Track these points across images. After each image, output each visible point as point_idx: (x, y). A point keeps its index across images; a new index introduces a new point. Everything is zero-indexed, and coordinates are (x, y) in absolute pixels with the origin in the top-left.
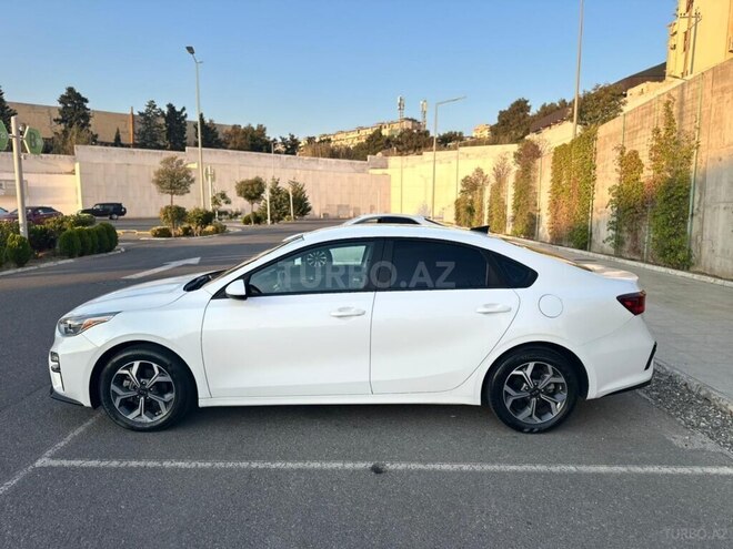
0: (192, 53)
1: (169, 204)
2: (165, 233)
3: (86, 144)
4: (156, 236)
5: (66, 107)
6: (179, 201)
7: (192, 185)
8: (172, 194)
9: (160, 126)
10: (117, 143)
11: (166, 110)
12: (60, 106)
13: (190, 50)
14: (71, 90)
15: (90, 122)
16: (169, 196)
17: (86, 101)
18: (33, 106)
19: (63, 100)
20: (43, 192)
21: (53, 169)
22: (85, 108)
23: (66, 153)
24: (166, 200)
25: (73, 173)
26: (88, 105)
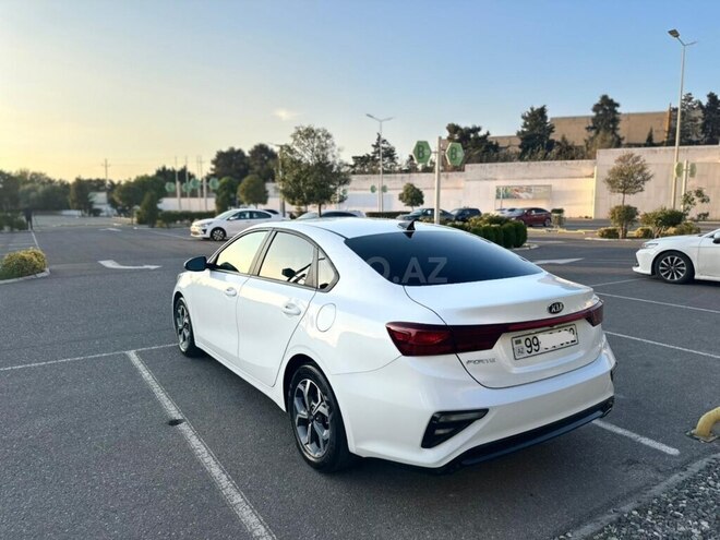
0: (677, 36)
1: (621, 204)
2: (612, 234)
3: (610, 147)
4: (602, 236)
5: (598, 115)
6: (631, 200)
7: (647, 183)
8: (624, 193)
9: (695, 120)
10: (650, 143)
11: (705, 102)
12: (594, 114)
13: (674, 33)
14: (605, 98)
15: (619, 126)
16: (621, 195)
17: (617, 105)
18: (574, 118)
19: (596, 108)
20: (563, 195)
21: (576, 173)
22: (615, 112)
23: (589, 158)
24: (617, 199)
25: (592, 176)
26: (619, 110)
